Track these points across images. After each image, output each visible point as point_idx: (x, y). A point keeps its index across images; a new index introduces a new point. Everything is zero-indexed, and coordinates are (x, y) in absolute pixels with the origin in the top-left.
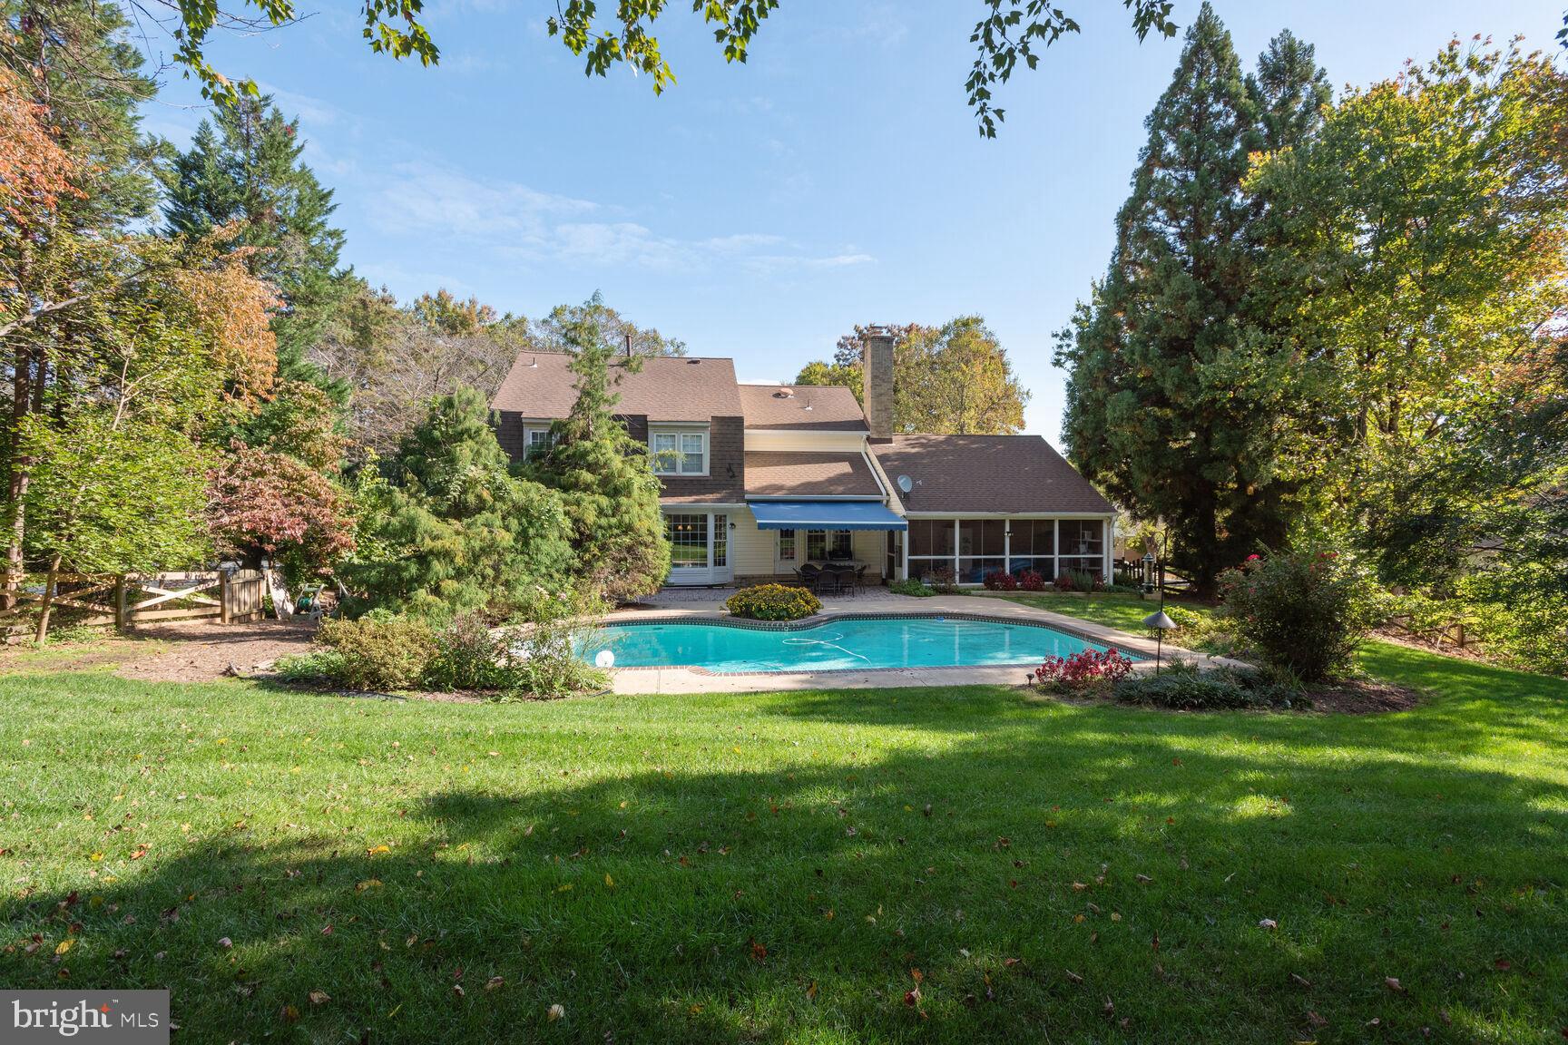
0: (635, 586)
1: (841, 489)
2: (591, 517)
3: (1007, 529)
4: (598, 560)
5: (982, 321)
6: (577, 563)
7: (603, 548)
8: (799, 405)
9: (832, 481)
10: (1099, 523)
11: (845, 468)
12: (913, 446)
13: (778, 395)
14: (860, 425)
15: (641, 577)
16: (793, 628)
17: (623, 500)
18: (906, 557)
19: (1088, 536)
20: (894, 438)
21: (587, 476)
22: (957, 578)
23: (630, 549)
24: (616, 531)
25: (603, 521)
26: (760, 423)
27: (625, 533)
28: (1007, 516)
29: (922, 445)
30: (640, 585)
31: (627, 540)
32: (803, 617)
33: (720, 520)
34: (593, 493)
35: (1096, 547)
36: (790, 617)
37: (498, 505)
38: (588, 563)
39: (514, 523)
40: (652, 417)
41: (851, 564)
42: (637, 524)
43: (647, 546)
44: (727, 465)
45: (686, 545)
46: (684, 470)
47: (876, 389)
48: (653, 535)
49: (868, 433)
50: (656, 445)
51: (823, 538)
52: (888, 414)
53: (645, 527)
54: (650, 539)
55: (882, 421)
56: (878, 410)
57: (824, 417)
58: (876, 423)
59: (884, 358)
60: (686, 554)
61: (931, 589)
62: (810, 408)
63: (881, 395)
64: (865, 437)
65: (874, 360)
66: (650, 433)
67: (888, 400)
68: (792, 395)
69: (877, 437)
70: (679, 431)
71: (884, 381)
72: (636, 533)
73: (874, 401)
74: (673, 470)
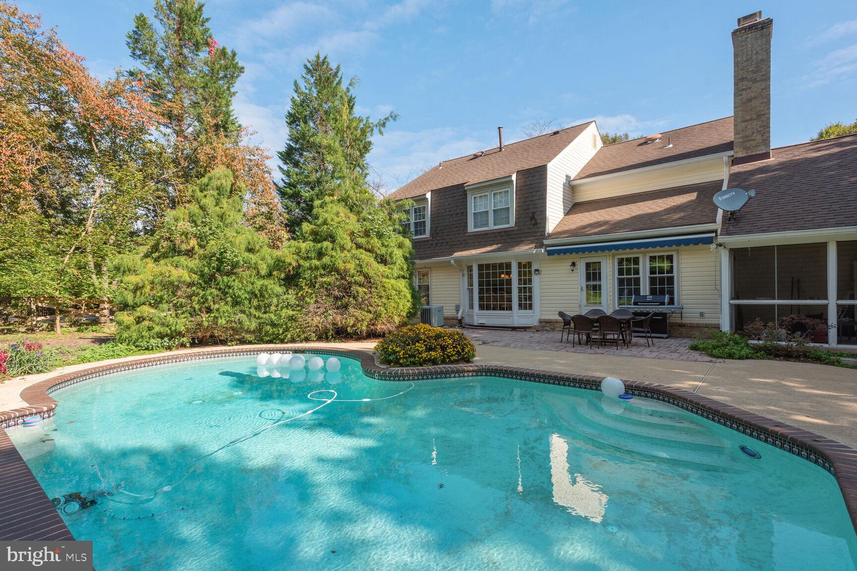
8: (660, 146)
11: (693, 196)
14: (729, 146)
18: (726, 301)
22: (833, 333)
31: (331, 279)
32: (421, 363)
33: (524, 267)
40: (472, 182)
44: (531, 215)
45: (495, 291)
46: (495, 225)
47: (741, 95)
48: (366, 276)
49: (731, 153)
50: (473, 206)
51: (637, 281)
52: (763, 121)
53: (351, 267)
54: (361, 279)
55: (753, 133)
56: (746, 121)
57: (681, 150)
58: (743, 137)
59: (755, 52)
60: (495, 299)
61: (757, 349)
62: (671, 146)
63: (750, 100)
64: (725, 159)
65: (739, 59)
66: (469, 196)
67: (762, 103)
68: (660, 139)
69: (744, 155)
70: (490, 190)
71: (755, 81)
72: (342, 274)
73: (741, 111)
74: (487, 224)
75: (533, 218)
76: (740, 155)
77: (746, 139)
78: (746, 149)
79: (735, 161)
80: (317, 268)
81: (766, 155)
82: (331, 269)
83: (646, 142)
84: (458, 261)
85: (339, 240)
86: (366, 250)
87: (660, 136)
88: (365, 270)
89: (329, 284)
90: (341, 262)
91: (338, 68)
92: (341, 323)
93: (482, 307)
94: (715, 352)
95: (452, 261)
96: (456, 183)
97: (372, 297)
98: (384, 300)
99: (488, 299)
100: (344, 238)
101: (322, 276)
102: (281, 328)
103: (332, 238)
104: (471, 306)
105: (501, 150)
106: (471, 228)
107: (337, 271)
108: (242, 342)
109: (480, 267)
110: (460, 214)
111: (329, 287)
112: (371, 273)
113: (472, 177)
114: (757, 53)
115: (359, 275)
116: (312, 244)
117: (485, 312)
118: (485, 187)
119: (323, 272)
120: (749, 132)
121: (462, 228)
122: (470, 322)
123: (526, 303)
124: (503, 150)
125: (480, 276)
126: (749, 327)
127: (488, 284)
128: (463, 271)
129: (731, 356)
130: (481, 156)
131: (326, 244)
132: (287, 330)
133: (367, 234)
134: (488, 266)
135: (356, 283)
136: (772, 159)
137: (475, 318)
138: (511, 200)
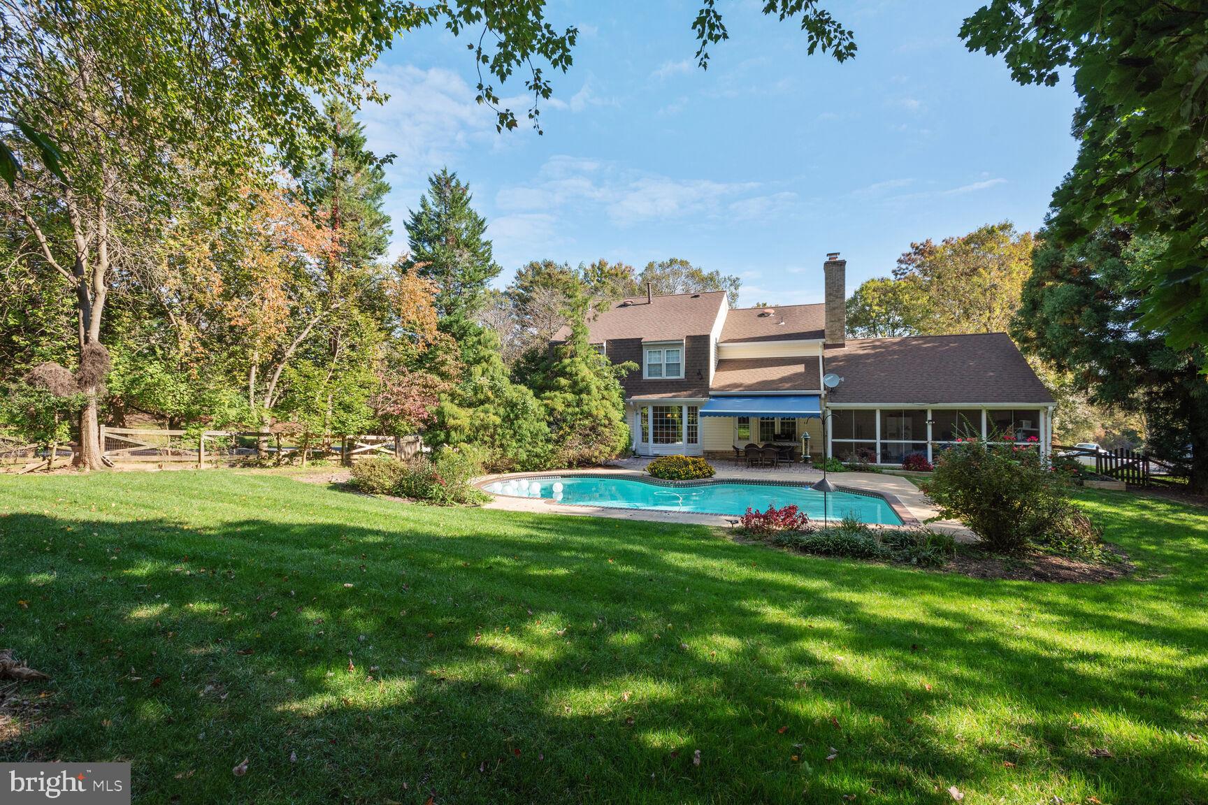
0: (596, 454)
1: (788, 385)
2: (560, 407)
3: (929, 417)
4: (569, 434)
5: (1011, 226)
6: (554, 436)
7: (572, 427)
8: (775, 321)
9: (783, 380)
10: (1037, 412)
11: (800, 368)
12: (864, 348)
13: (762, 315)
14: (819, 334)
15: (602, 447)
16: (676, 486)
17: (584, 396)
18: (830, 440)
19: (1026, 425)
20: (846, 343)
21: (563, 381)
22: (879, 457)
23: (593, 429)
24: (579, 416)
25: (570, 410)
26: (738, 337)
27: (587, 418)
28: (929, 407)
29: (874, 347)
30: (600, 452)
31: (586, 422)
32: (692, 478)
33: (693, 410)
34: (566, 392)
35: (1033, 435)
36: (679, 478)
37: (496, 400)
38: (563, 437)
39: (502, 411)
40: (647, 338)
41: (792, 444)
42: (595, 412)
43: (605, 426)
44: (698, 371)
45: (668, 428)
46: (667, 376)
47: (830, 304)
48: (609, 419)
49: (824, 340)
50: (649, 359)
51: (773, 424)
52: (841, 324)
53: (602, 413)
54: (607, 422)
55: (836, 330)
58: (831, 332)
59: (836, 279)
60: (668, 434)
61: (846, 467)
62: (783, 324)
63: (834, 309)
64: (820, 343)
65: (828, 282)
66: (645, 350)
67: (841, 312)
68: (774, 314)
69: (831, 343)
70: (664, 348)
71: (837, 297)
72: (595, 418)
73: (830, 315)
74: (660, 375)
75: (699, 374)
76: (829, 343)
77: (833, 333)
78: (833, 339)
79: (826, 346)
80: (577, 414)
81: (843, 346)
82: (588, 415)
84: (635, 402)
91: (467, 187)
93: (655, 441)
95: (632, 403)
96: (629, 336)
99: (662, 434)
102: (543, 459)
104: (645, 439)
105: (650, 302)
106: (646, 376)
108: (512, 470)
109: (655, 409)
113: (642, 332)
114: (838, 280)
117: (659, 444)
118: (660, 344)
120: (834, 329)
121: (638, 376)
122: (645, 453)
123: (693, 438)
124: (652, 303)
125: (655, 416)
126: (842, 455)
127: (662, 422)
128: (637, 411)
129: (836, 471)
130: (630, 305)
134: (661, 409)
136: (846, 348)
137: (650, 450)
138: (681, 358)
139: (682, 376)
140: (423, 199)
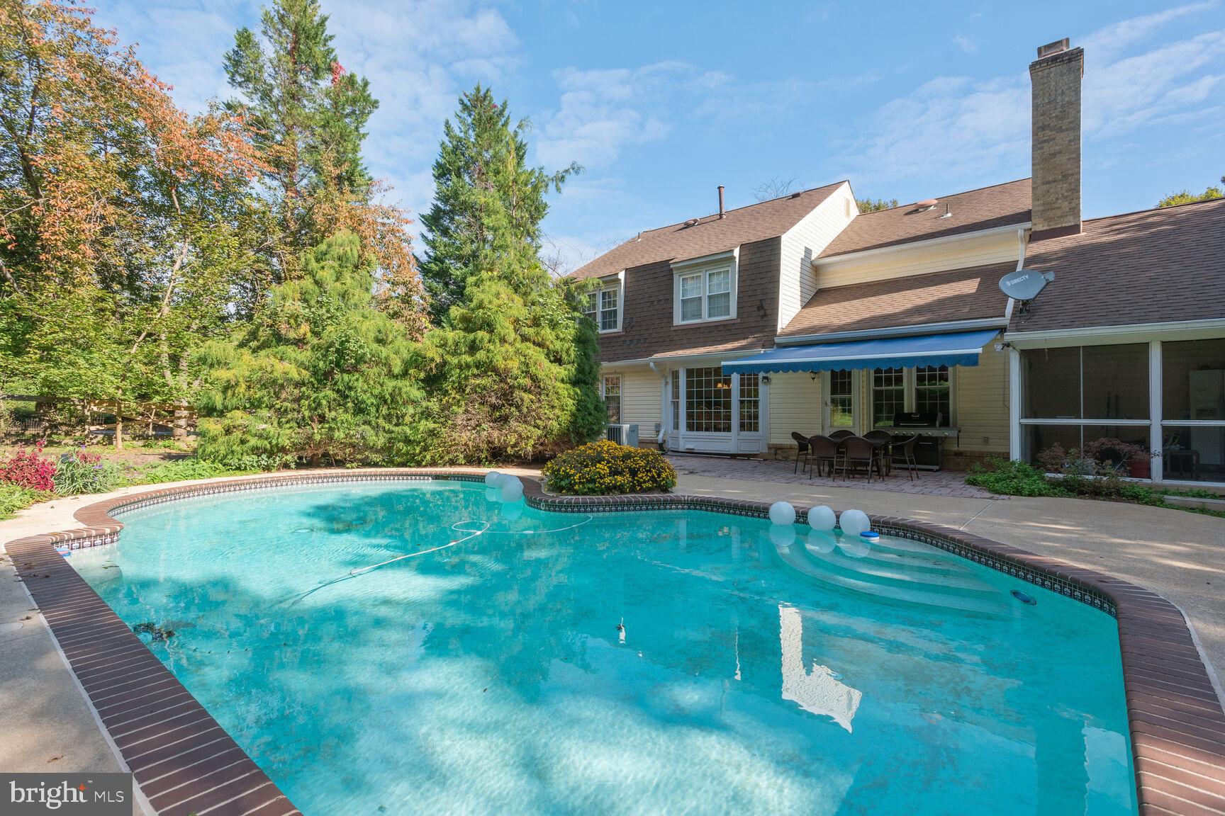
0: (514, 439)
6: (434, 406)
8: (935, 215)
9: (918, 310)
11: (969, 285)
13: (916, 211)
14: (1025, 216)
17: (483, 335)
18: (1016, 419)
20: (1085, 225)
22: (1157, 465)
26: (854, 248)
27: (488, 374)
30: (522, 437)
40: (680, 258)
41: (931, 432)
43: (527, 391)
44: (758, 303)
45: (709, 405)
46: (710, 315)
47: (1042, 148)
48: (534, 379)
49: (1028, 225)
50: (682, 290)
51: (900, 394)
52: (1070, 184)
53: (514, 365)
54: (526, 382)
55: (1057, 199)
56: (1048, 183)
57: (963, 220)
58: (1044, 204)
59: (1060, 91)
60: (709, 416)
61: (1055, 484)
62: (949, 215)
63: (1053, 155)
64: (1021, 233)
65: (1039, 101)
66: (676, 277)
67: (1069, 159)
68: (935, 206)
69: (1046, 228)
70: (704, 270)
71: (1060, 130)
72: (502, 375)
73: (1042, 169)
74: (699, 316)
75: (760, 308)
76: (1040, 228)
77: (1048, 207)
78: (1049, 219)
79: (1034, 237)
80: (468, 366)
81: (1075, 229)
82: (487, 368)
83: (917, 209)
85: (498, 329)
86: (534, 343)
87: (936, 202)
88: (533, 370)
89: (485, 388)
90: (500, 359)
92: (499, 441)
93: (690, 427)
94: (998, 486)
95: (652, 364)
96: (659, 259)
97: (541, 407)
98: (557, 411)
99: (699, 416)
100: (505, 327)
101: (475, 376)
102: (417, 445)
103: (489, 326)
104: (676, 426)
105: (721, 218)
106: (678, 321)
107: (495, 370)
109: (690, 373)
110: (663, 302)
111: (484, 392)
112: (541, 375)
113: (681, 251)
114: (1063, 93)
115: (525, 377)
116: (462, 333)
117: (695, 433)
118: (698, 265)
119: (475, 371)
120: (1052, 198)
121: (666, 320)
122: (674, 447)
123: (750, 423)
124: (724, 217)
125: (689, 385)
126: (1045, 455)
127: (699, 394)
128: (666, 377)
130: (694, 224)
131: (480, 334)
132: (425, 449)
133: (536, 322)
134: (699, 372)
135: (520, 387)
136: (1082, 234)
137: (682, 441)
138: (730, 284)
139: (733, 314)
140: (447, 124)
